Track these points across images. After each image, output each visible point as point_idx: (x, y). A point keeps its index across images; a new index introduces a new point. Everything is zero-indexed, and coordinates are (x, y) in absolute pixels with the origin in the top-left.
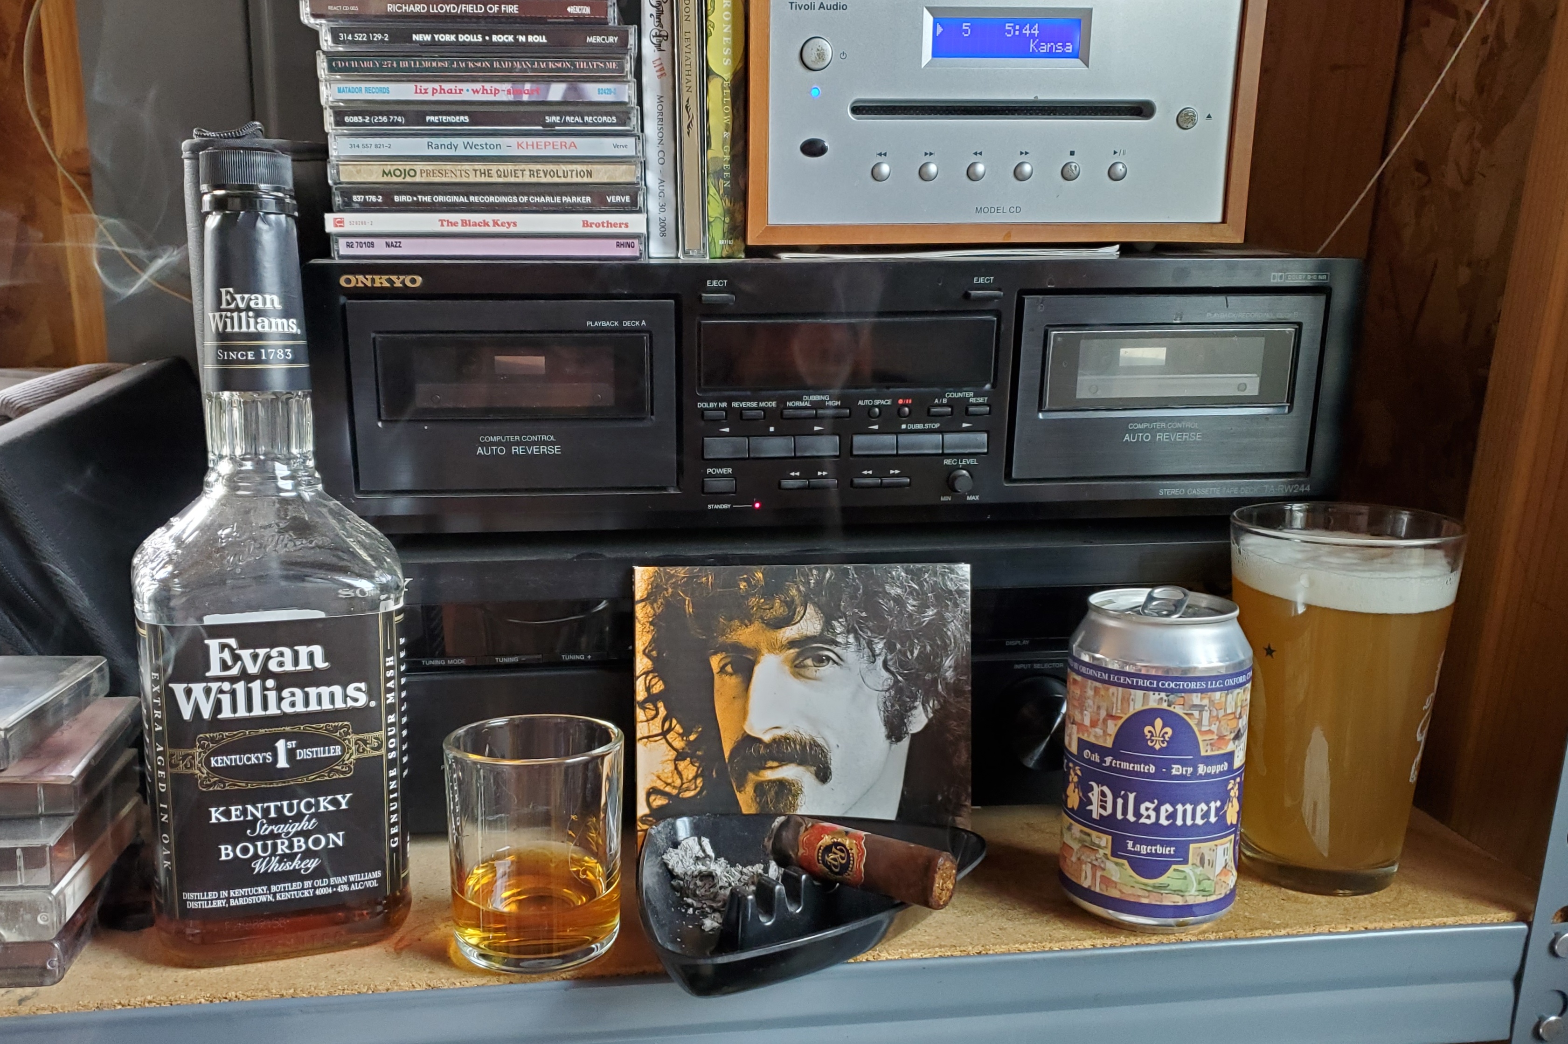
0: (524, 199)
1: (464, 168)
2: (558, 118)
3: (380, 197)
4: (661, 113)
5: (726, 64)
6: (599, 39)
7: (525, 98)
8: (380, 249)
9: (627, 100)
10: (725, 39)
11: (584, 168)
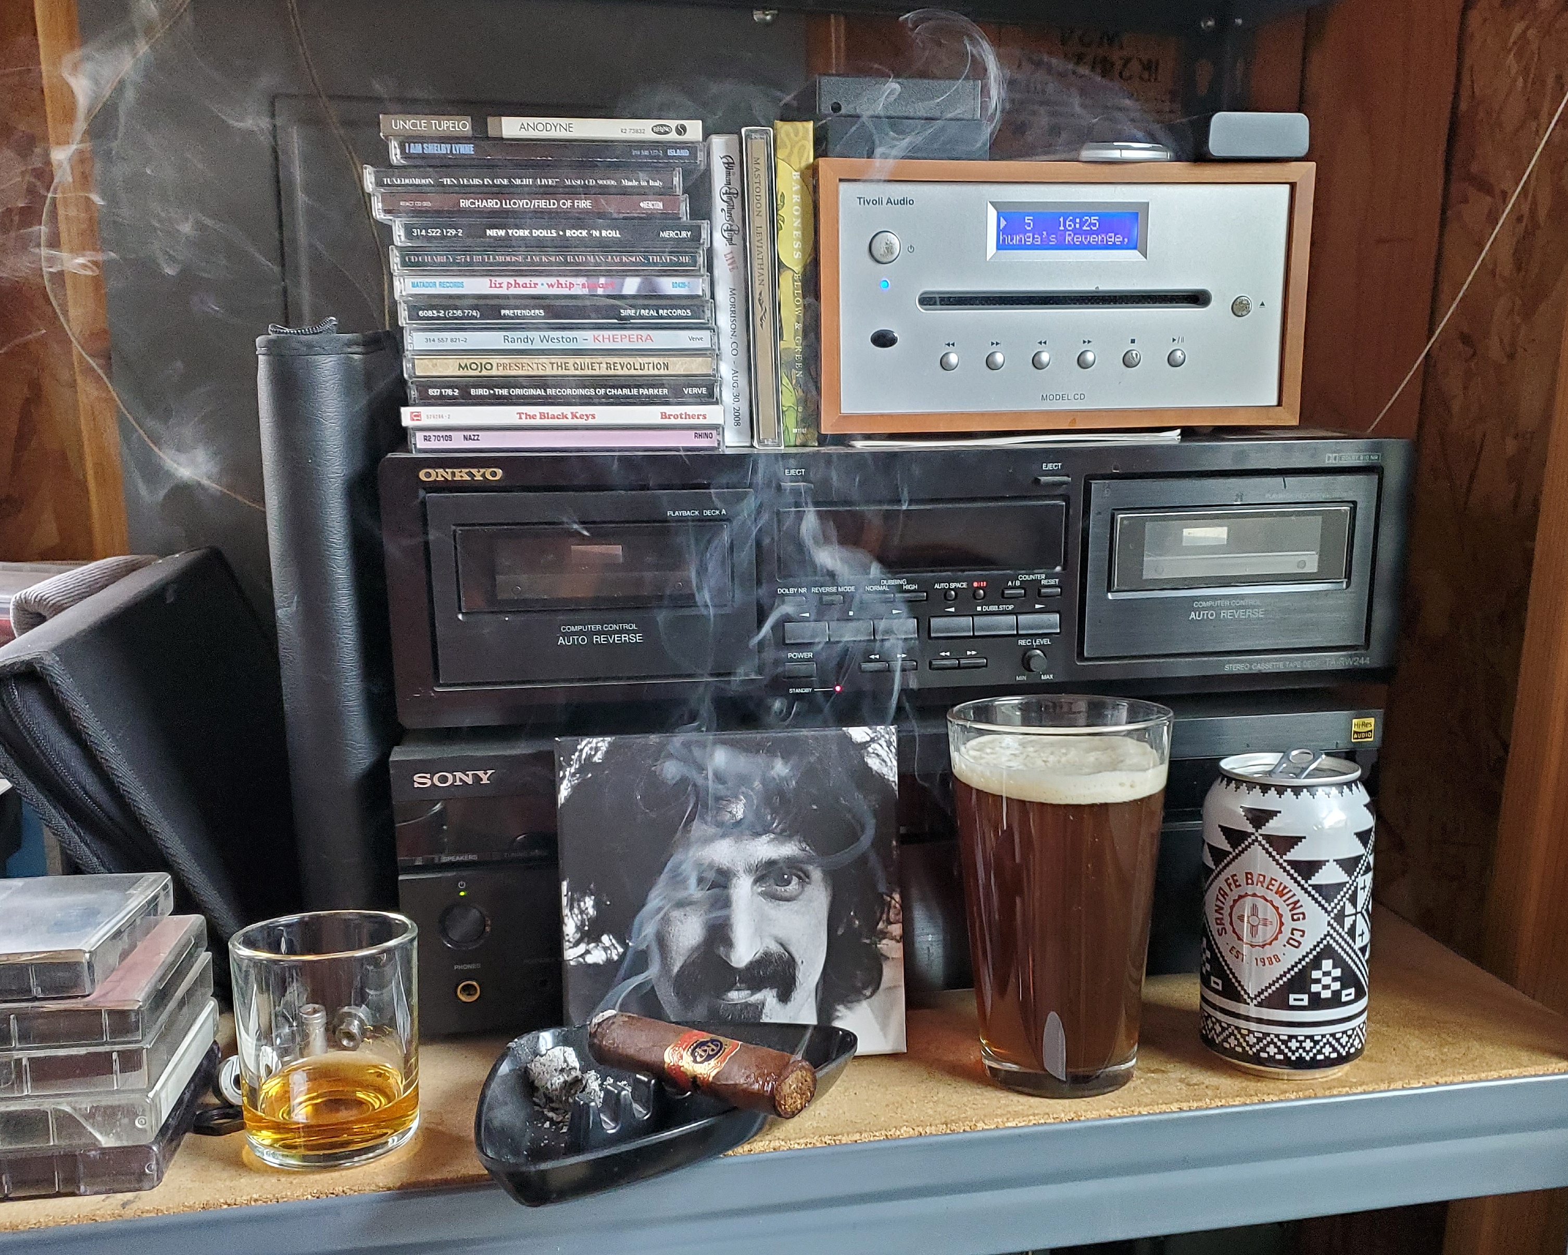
0: (602, 391)
1: (540, 361)
2: (633, 311)
3: (456, 390)
4: (733, 305)
5: (796, 257)
6: (672, 234)
7: (600, 291)
8: (458, 442)
9: (701, 293)
10: (795, 232)
11: (661, 360)
